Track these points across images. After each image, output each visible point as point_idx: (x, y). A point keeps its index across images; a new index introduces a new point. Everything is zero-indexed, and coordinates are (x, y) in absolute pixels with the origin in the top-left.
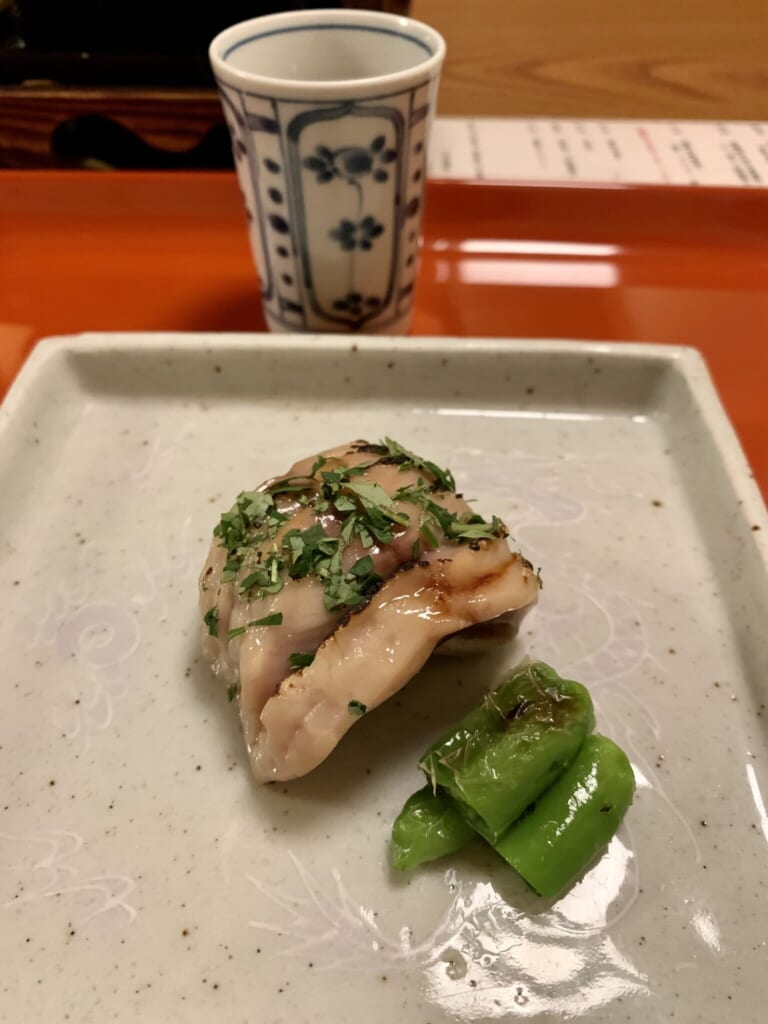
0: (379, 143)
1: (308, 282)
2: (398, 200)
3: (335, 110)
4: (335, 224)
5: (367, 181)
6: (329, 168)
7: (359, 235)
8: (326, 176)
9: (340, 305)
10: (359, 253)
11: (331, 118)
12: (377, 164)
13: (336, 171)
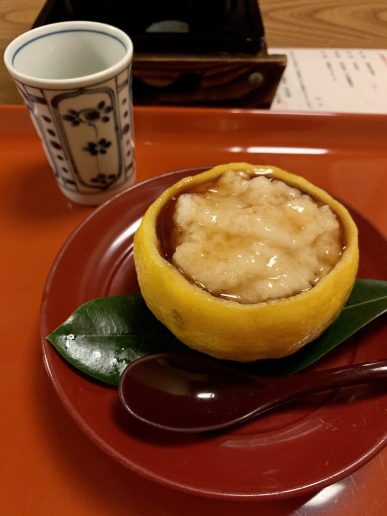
0: (102, 105)
1: (76, 171)
2: (117, 128)
3: (74, 93)
4: (85, 145)
5: (98, 123)
6: (77, 119)
7: (98, 148)
8: (76, 123)
9: (94, 180)
10: (100, 156)
11: (73, 97)
12: (102, 114)
13: (81, 120)
